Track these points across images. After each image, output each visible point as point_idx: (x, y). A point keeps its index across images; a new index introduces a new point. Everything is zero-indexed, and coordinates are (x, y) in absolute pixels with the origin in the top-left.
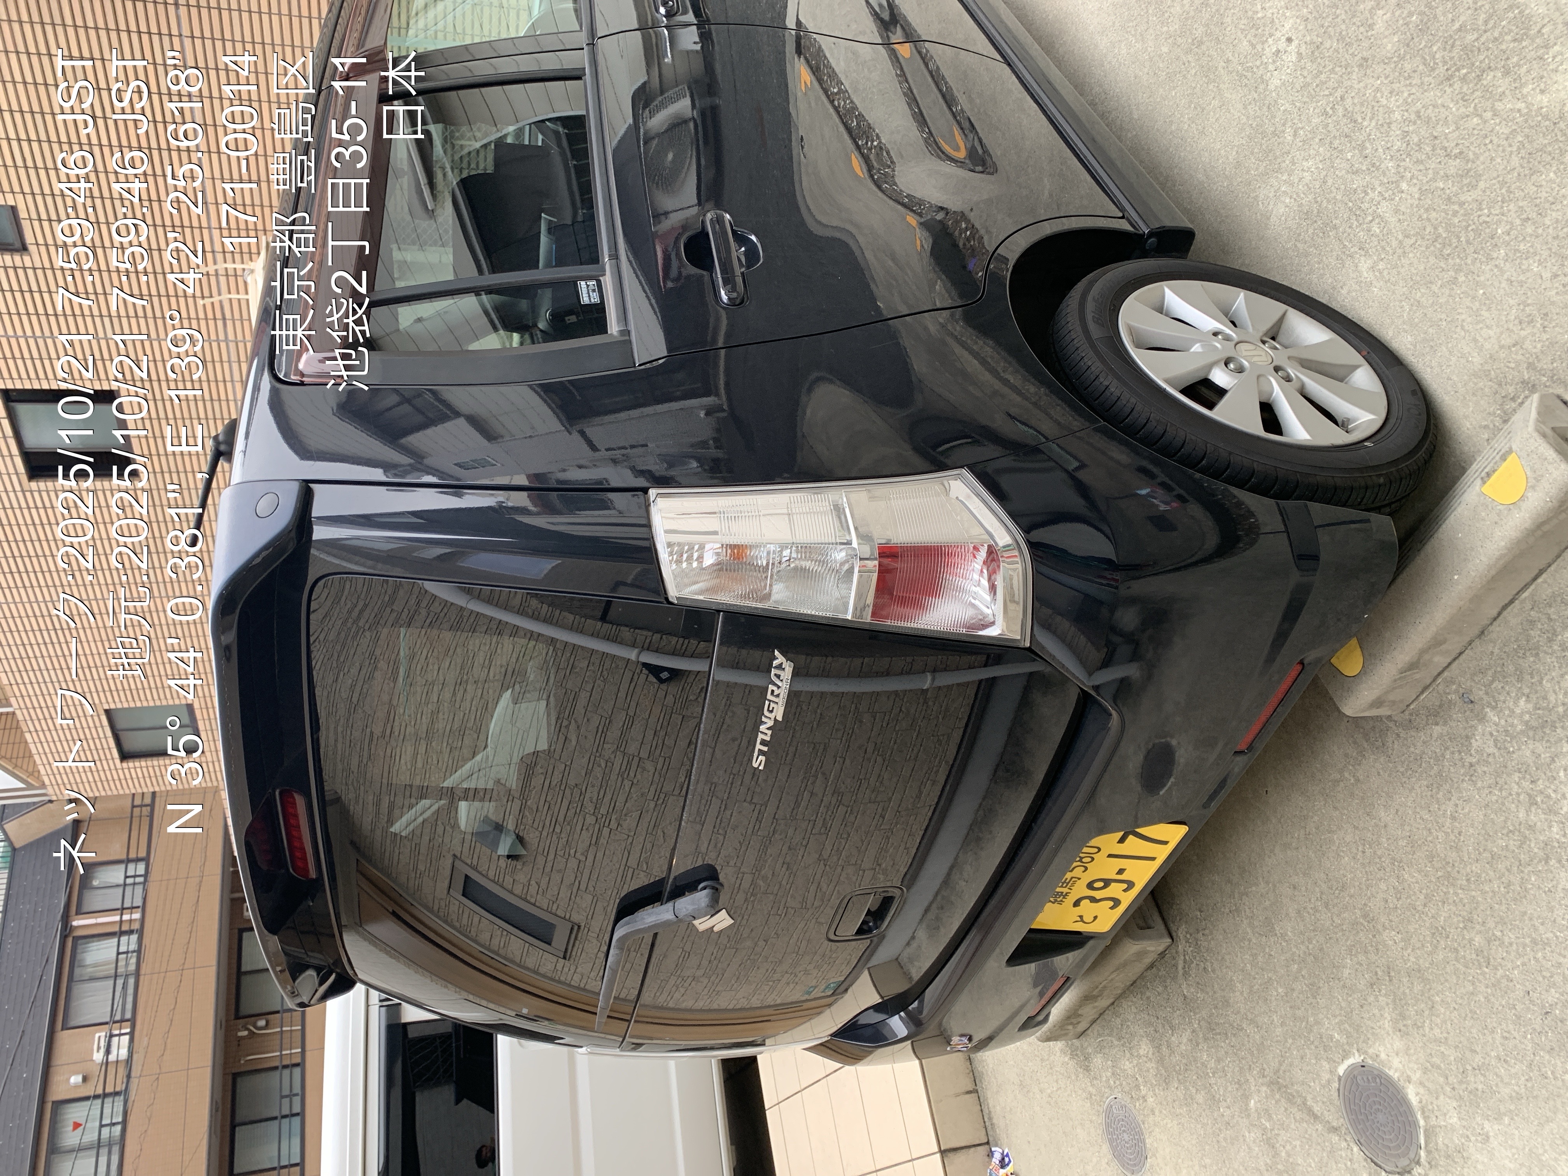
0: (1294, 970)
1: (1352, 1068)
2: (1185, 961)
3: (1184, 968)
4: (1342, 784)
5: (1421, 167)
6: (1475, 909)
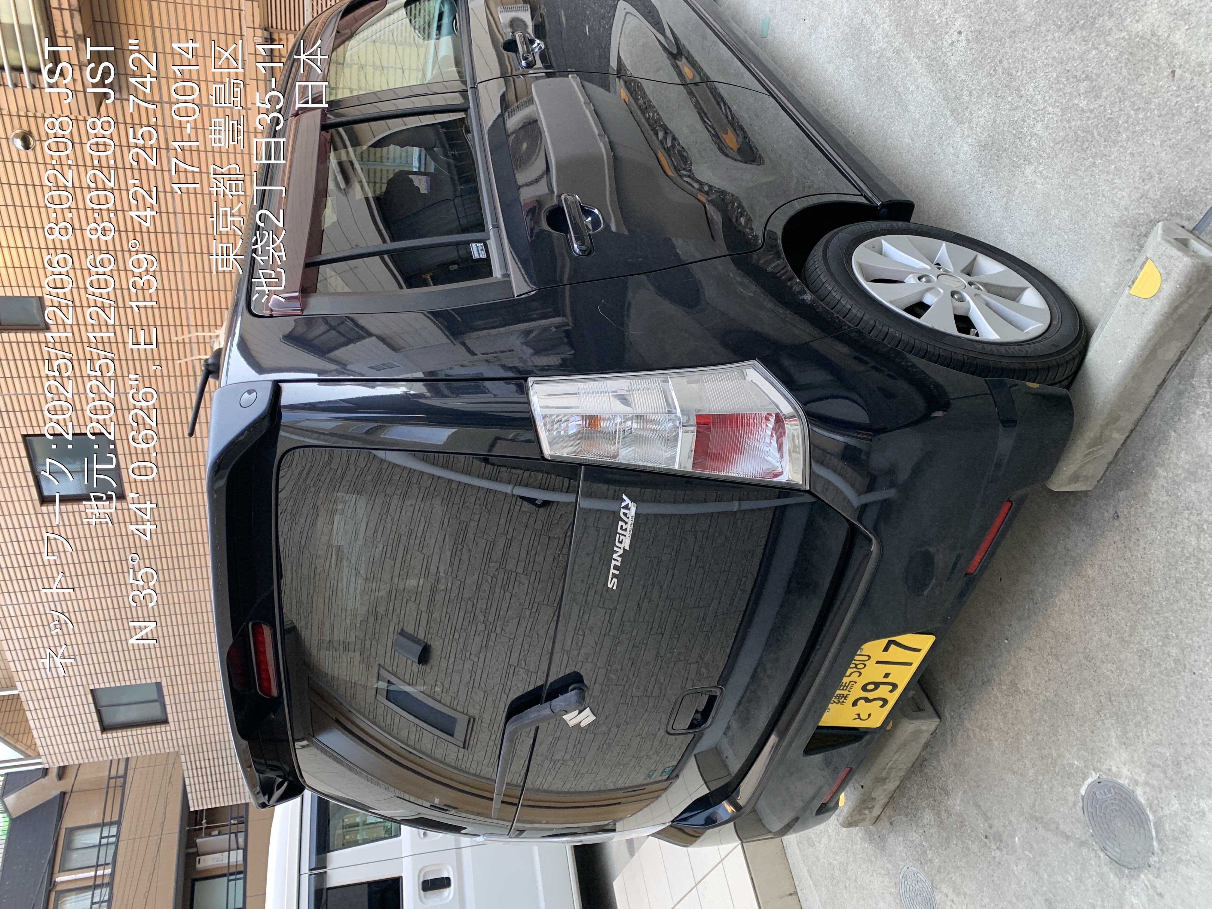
0: (1037, 718)
1: (1092, 785)
2: (952, 735)
3: (952, 741)
4: (1057, 556)
5: (1061, 93)
6: (1169, 627)
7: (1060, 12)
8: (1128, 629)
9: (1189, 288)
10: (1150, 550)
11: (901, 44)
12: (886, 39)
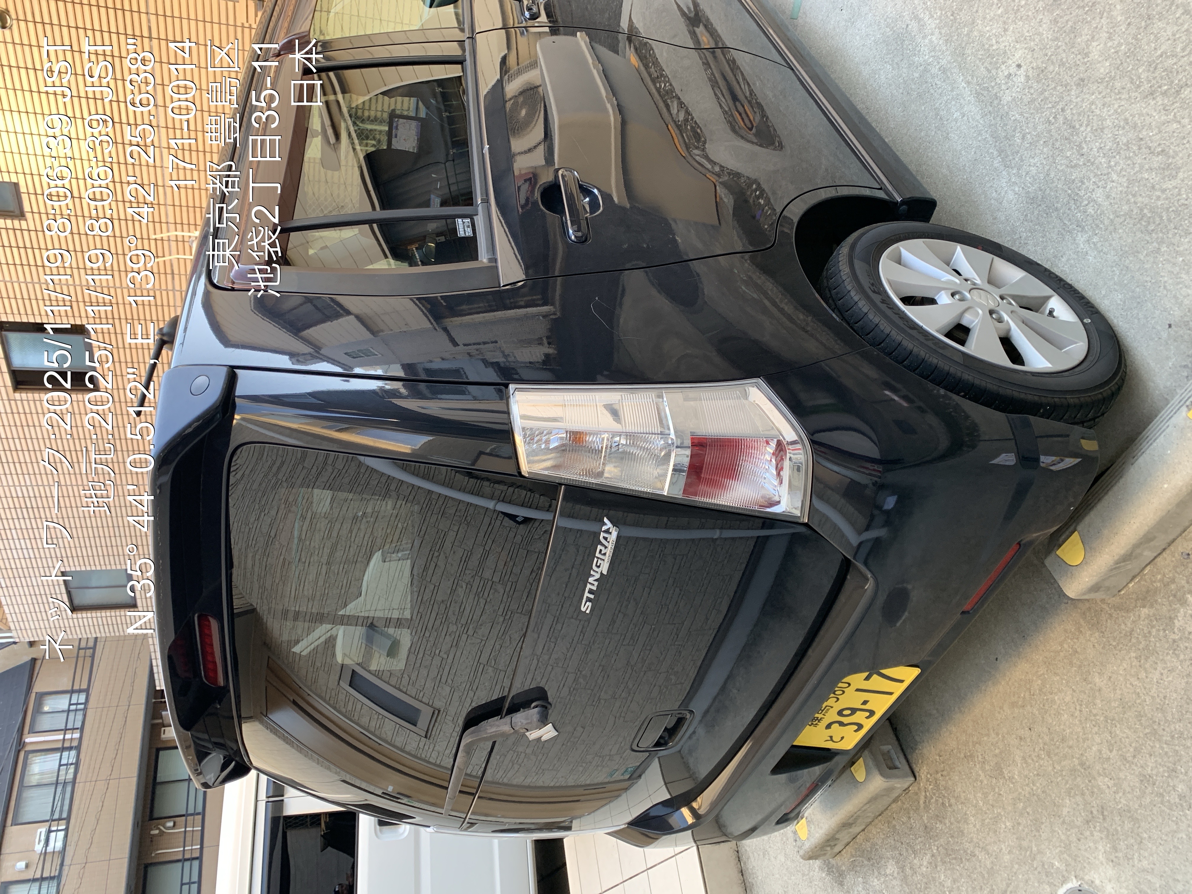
0: (1020, 807)
1: (1070, 891)
2: (926, 797)
3: (925, 802)
5: (1129, 162)
6: (1179, 760)
7: (1140, 71)
8: (1132, 750)
10: (1168, 677)
11: (949, 62)
12: (933, 54)
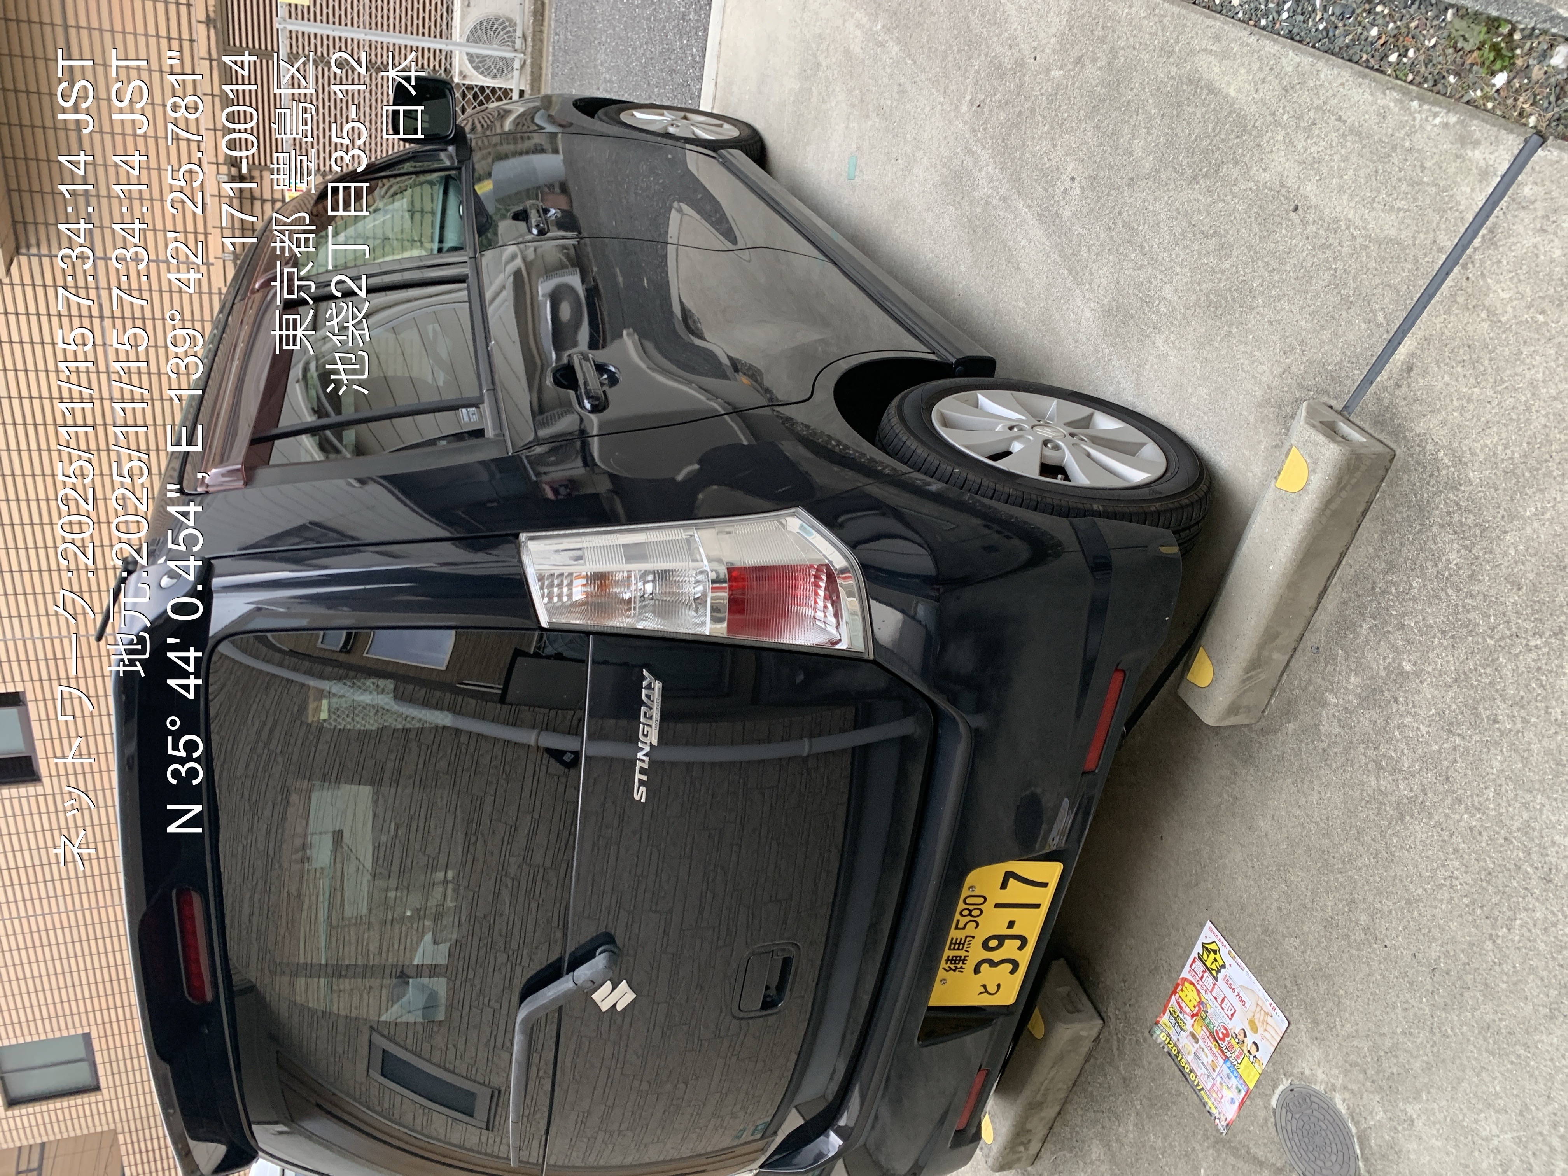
1: (1283, 1095)
2: (1118, 1041)
3: (1118, 1048)
4: (1223, 807)
9: (1340, 480)
10: (1326, 794)
11: (1007, 190)
12: (991, 185)
